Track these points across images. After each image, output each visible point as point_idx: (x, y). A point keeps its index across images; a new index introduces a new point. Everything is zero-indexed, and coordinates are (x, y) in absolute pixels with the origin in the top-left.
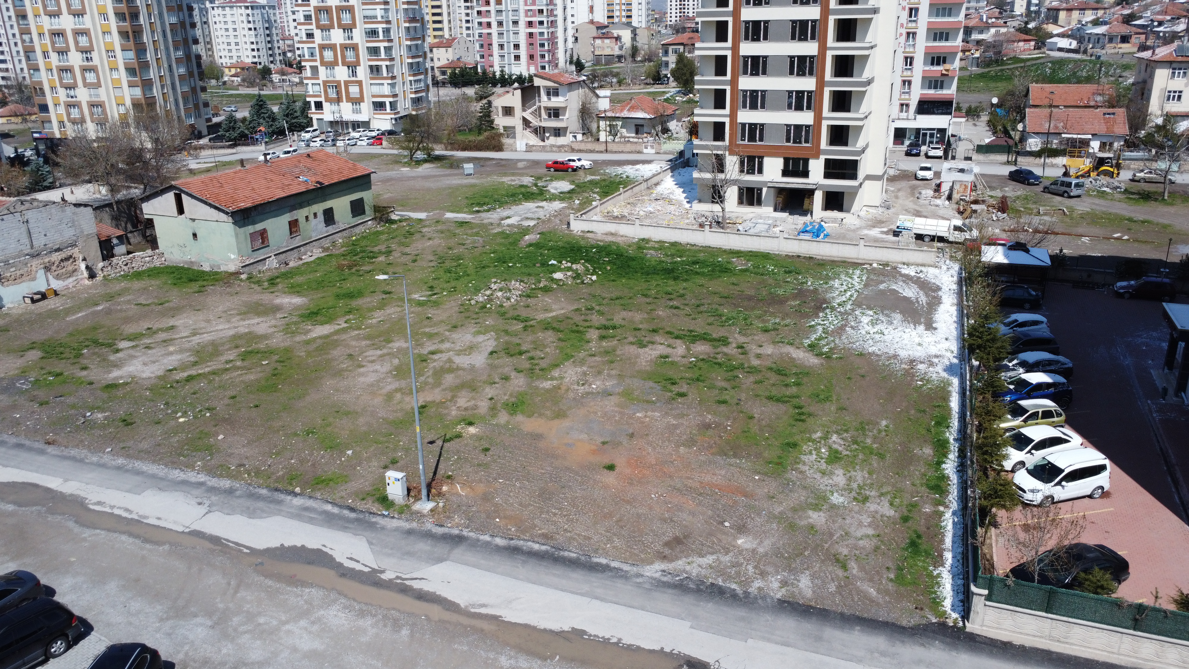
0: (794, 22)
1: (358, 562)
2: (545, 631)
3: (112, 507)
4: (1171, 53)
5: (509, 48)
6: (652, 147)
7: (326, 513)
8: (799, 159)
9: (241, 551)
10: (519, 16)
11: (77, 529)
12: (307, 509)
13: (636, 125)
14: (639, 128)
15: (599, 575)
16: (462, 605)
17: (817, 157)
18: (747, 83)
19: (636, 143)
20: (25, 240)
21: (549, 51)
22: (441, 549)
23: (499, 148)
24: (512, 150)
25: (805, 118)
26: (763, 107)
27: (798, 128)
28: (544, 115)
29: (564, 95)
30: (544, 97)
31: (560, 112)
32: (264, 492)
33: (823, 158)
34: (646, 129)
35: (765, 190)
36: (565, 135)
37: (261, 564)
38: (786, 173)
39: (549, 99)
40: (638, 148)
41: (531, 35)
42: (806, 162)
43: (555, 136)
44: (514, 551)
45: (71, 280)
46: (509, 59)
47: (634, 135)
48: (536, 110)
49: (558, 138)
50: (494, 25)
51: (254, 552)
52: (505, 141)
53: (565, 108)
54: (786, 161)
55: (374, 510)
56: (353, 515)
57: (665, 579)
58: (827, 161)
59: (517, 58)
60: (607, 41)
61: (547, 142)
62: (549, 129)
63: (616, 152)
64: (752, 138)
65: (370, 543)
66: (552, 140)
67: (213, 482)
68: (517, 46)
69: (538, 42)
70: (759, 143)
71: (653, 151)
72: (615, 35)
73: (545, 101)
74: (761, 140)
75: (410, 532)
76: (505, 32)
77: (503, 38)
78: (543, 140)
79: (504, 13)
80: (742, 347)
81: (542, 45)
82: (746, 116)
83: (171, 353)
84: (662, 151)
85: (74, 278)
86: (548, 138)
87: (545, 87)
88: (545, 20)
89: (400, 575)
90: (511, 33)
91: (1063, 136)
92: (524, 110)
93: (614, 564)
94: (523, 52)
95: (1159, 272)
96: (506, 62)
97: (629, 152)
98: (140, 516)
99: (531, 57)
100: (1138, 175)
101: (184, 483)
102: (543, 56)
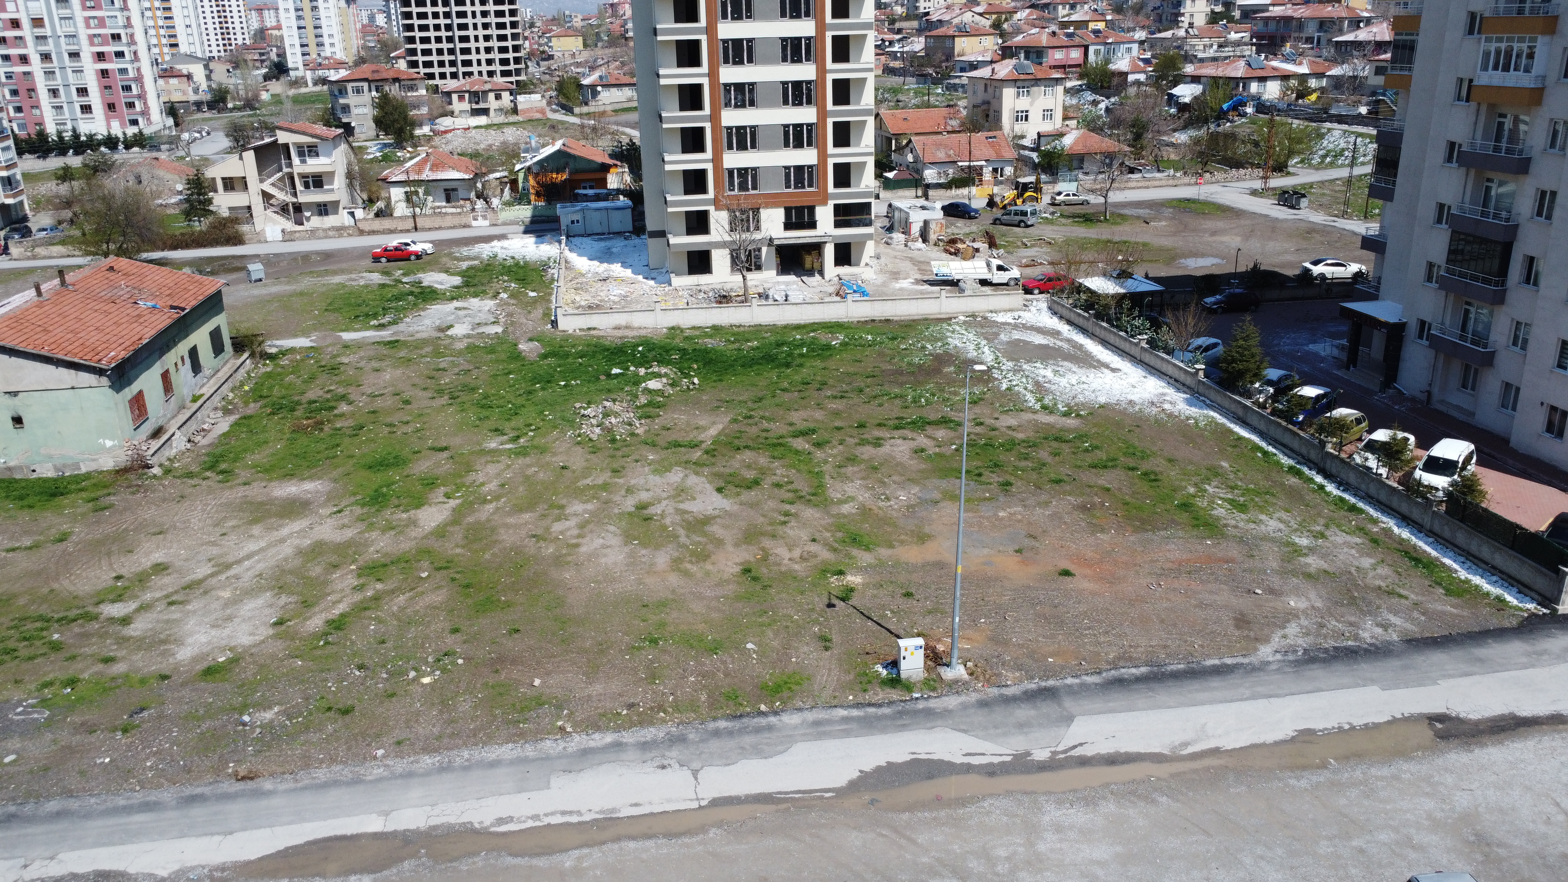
0: (784, 40)
1: (983, 754)
2: (1276, 743)
3: (536, 817)
4: (1011, 71)
5: (68, 94)
6: (485, 217)
7: (846, 720)
8: (803, 208)
9: (822, 798)
10: (78, 44)
11: (541, 862)
12: (817, 723)
13: (446, 190)
14: (450, 193)
15: (1233, 676)
16: (1166, 752)
17: (824, 203)
18: (732, 117)
19: (460, 214)
21: (139, 97)
22: (1048, 708)
23: (237, 240)
24: (259, 242)
25: (807, 156)
26: (753, 146)
27: (799, 169)
28: (299, 187)
29: (329, 155)
30: (296, 160)
31: (324, 179)
32: (722, 724)
33: (831, 203)
34: (461, 193)
35: (764, 250)
36: (336, 213)
37: (873, 802)
38: (789, 226)
39: (303, 162)
40: (464, 221)
41: (104, 73)
42: (812, 210)
43: (320, 214)
44: (1120, 683)
46: (72, 111)
47: (444, 204)
48: (281, 179)
49: (326, 218)
50: (35, 59)
51: (840, 792)
52: (245, 228)
53: (332, 174)
54: (788, 211)
55: (895, 697)
56: (886, 710)
57: (1291, 657)
58: (836, 207)
59: (86, 109)
60: (174, 81)
61: (307, 226)
62: (309, 206)
63: (430, 229)
64: (743, 187)
65: (964, 731)
66: (316, 222)
67: (628, 737)
68: (83, 91)
69: (120, 84)
70: (752, 192)
71: (486, 223)
72: (185, 72)
73: (298, 166)
74: (755, 187)
75: (983, 704)
76: (57, 71)
77: (54, 79)
78: (302, 224)
79: (50, 40)
80: (981, 424)
81: (128, 88)
82: (734, 160)
83: (235, 601)
84: (500, 222)
86: (308, 219)
87: (294, 144)
88: (125, 49)
89: (1053, 749)
90: (69, 71)
91: (960, 164)
92: (262, 181)
93: (1229, 661)
94: (95, 98)
95: (1229, 284)
96: (67, 115)
97: (451, 228)
98: (601, 812)
99: (111, 107)
100: (1058, 198)
101: (585, 753)
102: (131, 105)
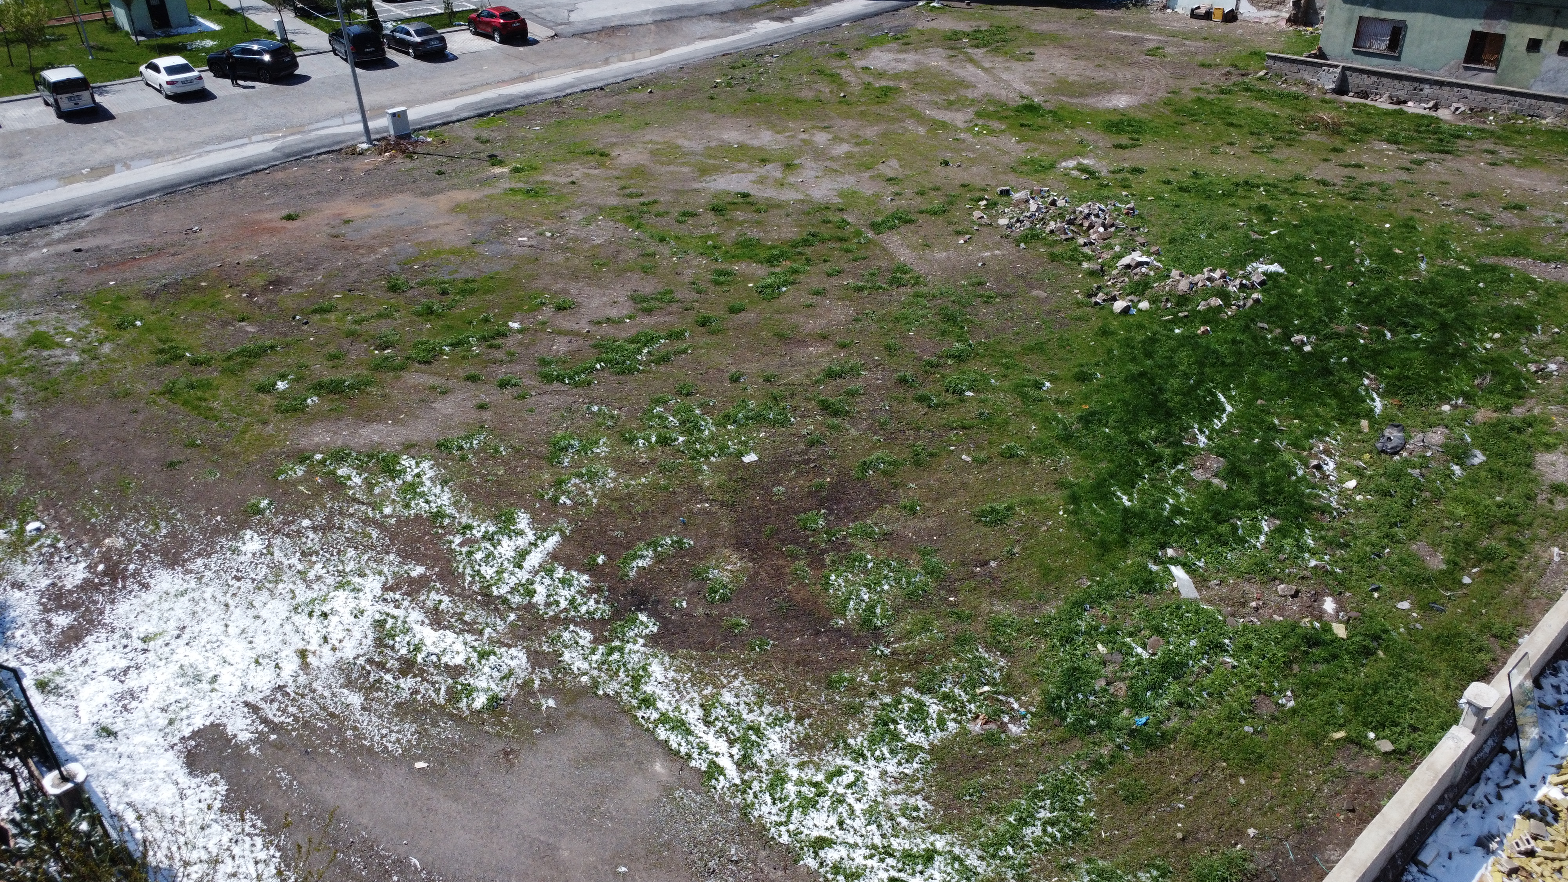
45: (1270, 13)
85: (1274, 13)
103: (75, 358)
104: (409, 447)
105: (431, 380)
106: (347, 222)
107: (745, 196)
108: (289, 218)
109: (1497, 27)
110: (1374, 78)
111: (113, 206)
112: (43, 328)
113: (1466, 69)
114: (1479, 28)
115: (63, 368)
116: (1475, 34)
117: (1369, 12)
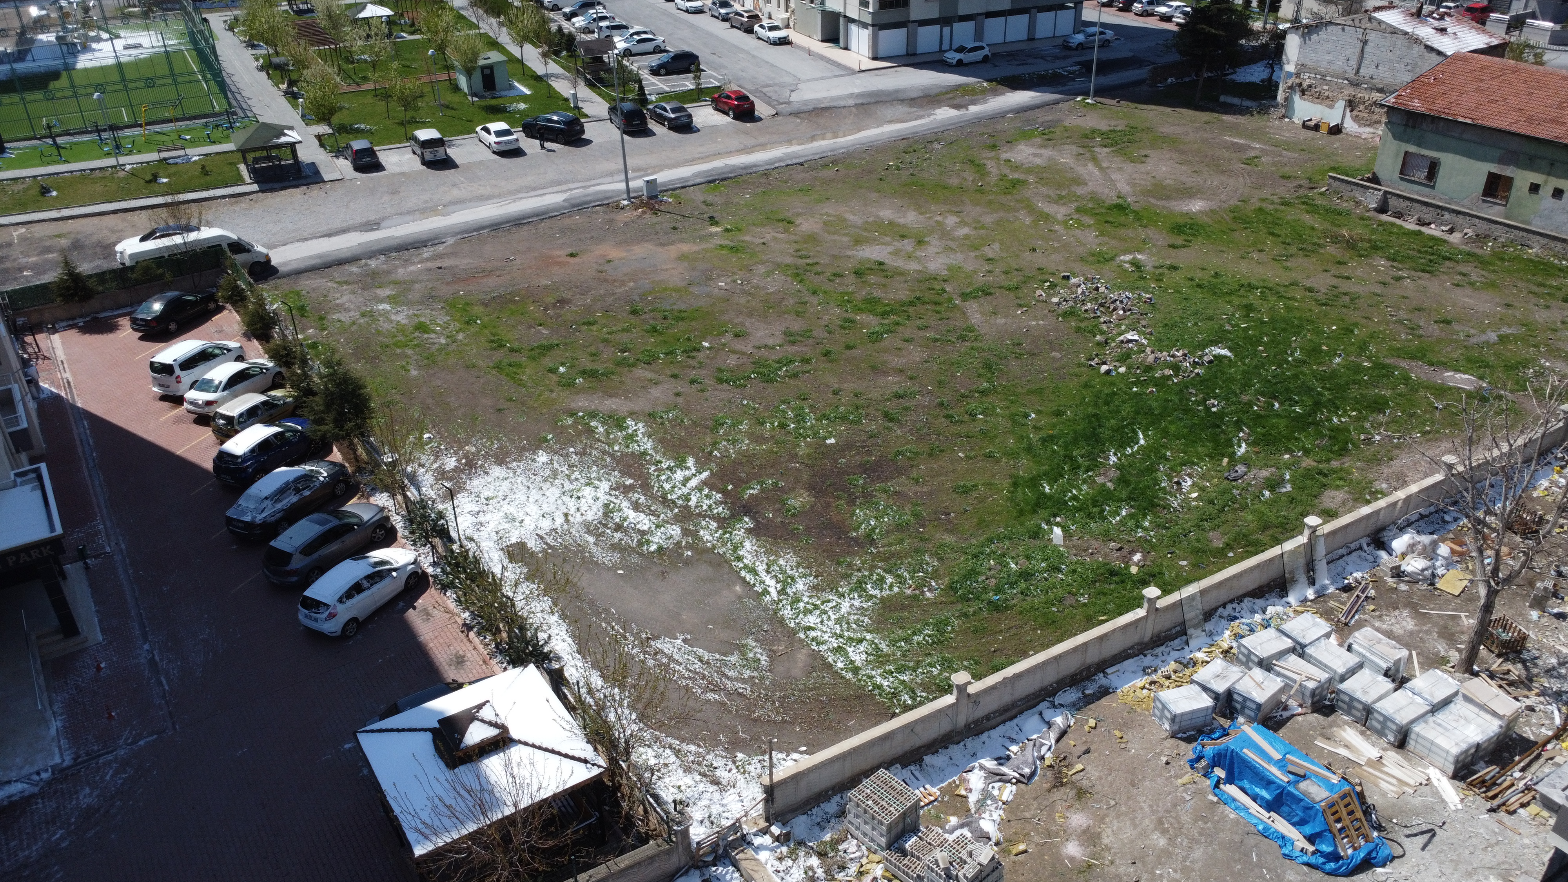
20: (1354, 63)
45: (1368, 130)
85: (1372, 130)
103: (444, 341)
104: (632, 414)
105: (649, 375)
106: (609, 261)
107: (881, 264)
108: (572, 255)
109: (1507, 171)
110: (1408, 203)
111: (459, 236)
112: (423, 319)
113: (1484, 201)
114: (1494, 171)
115: (436, 346)
116: (1491, 175)
117: (1412, 149)
